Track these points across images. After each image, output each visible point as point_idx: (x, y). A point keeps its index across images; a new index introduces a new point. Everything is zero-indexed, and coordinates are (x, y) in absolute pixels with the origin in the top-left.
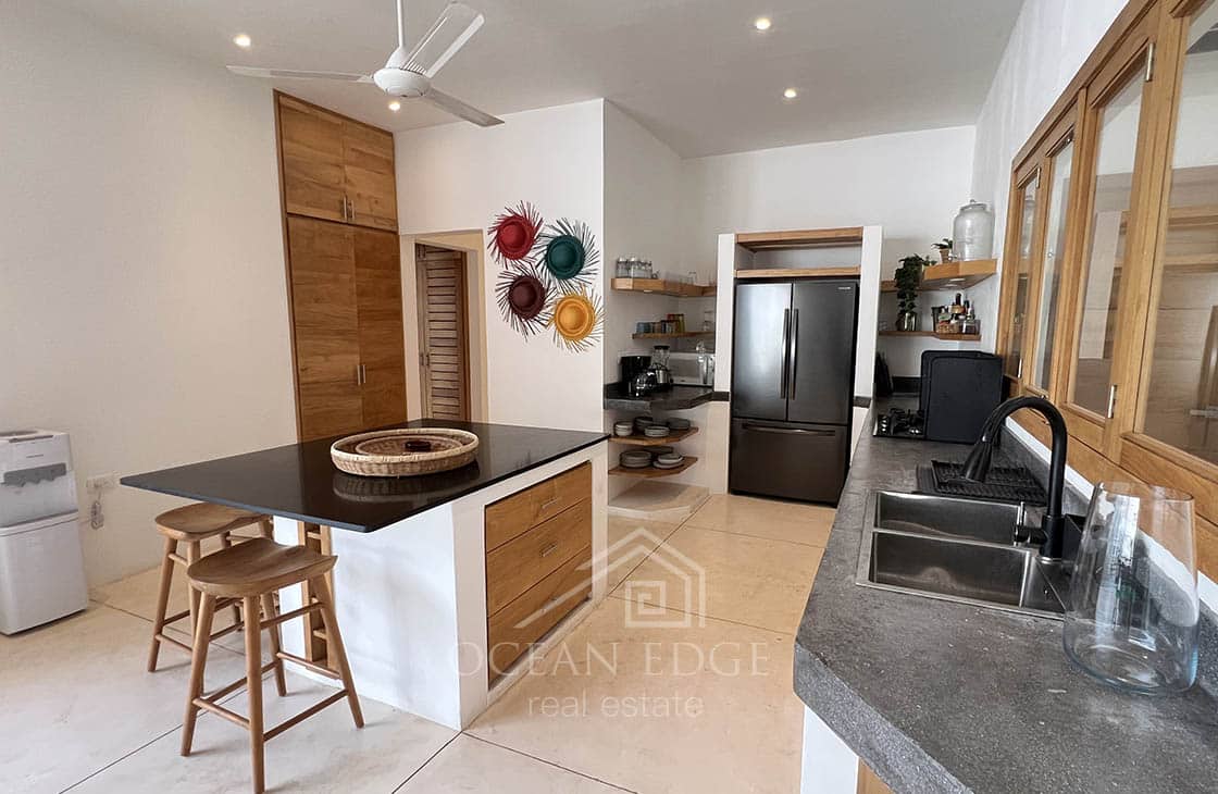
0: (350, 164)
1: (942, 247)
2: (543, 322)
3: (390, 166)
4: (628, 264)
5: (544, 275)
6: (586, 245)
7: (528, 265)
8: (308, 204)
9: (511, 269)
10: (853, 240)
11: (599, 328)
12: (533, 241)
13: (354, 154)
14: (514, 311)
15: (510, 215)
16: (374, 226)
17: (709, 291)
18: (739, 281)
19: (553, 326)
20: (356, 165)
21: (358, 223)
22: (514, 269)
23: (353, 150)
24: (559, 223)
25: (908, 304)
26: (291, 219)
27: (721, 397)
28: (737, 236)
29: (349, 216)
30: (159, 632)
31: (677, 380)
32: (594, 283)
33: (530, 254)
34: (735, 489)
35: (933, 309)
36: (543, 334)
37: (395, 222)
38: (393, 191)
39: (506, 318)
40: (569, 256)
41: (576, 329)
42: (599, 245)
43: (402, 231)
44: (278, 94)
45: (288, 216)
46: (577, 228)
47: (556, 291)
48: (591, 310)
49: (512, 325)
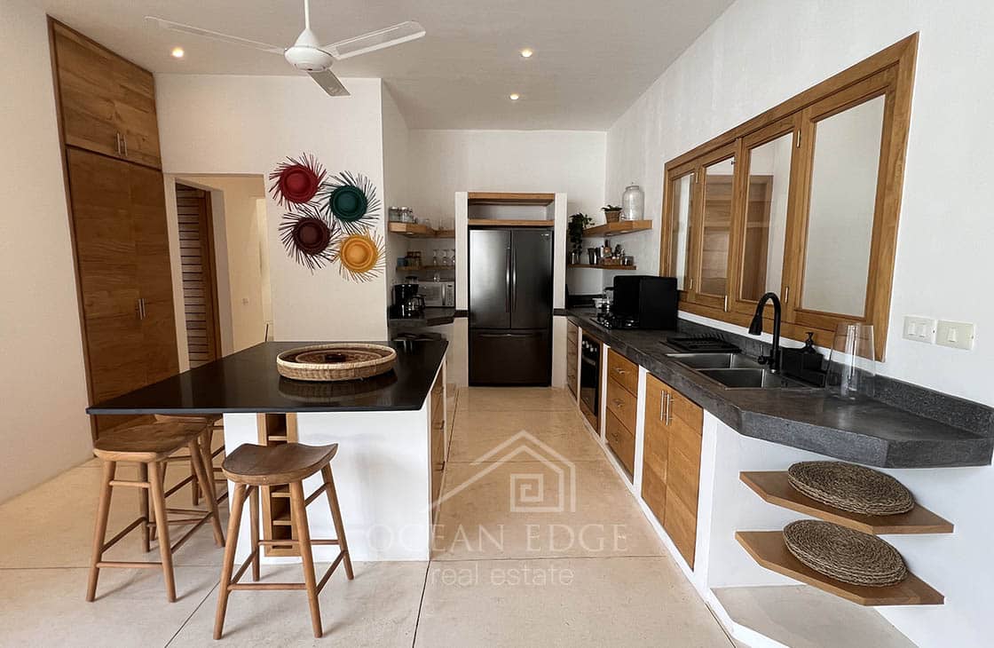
0: (119, 100)
1: (606, 210)
2: (329, 257)
3: (152, 106)
4: (399, 212)
5: (328, 218)
6: (368, 195)
7: (313, 210)
8: (85, 137)
9: (294, 211)
10: (547, 201)
11: (382, 262)
12: (317, 189)
13: (123, 90)
14: (299, 247)
15: (293, 164)
16: (143, 163)
17: (451, 234)
18: (470, 227)
19: (339, 261)
20: (123, 101)
21: (130, 159)
22: (298, 211)
23: (122, 86)
24: (343, 175)
25: (577, 246)
26: (71, 151)
27: (461, 314)
28: (469, 194)
29: (123, 152)
30: (99, 560)
31: (428, 303)
32: (376, 227)
33: (315, 199)
34: (473, 382)
35: (589, 250)
36: (328, 268)
37: (158, 159)
38: (155, 130)
39: (291, 254)
40: (351, 202)
41: (360, 264)
42: (380, 195)
43: (166, 168)
44: (52, 22)
45: (67, 148)
46: (359, 179)
47: (340, 232)
48: (374, 247)
49: (297, 259)
